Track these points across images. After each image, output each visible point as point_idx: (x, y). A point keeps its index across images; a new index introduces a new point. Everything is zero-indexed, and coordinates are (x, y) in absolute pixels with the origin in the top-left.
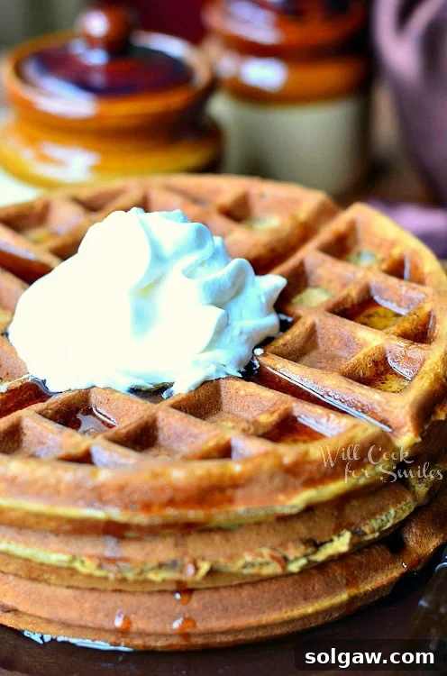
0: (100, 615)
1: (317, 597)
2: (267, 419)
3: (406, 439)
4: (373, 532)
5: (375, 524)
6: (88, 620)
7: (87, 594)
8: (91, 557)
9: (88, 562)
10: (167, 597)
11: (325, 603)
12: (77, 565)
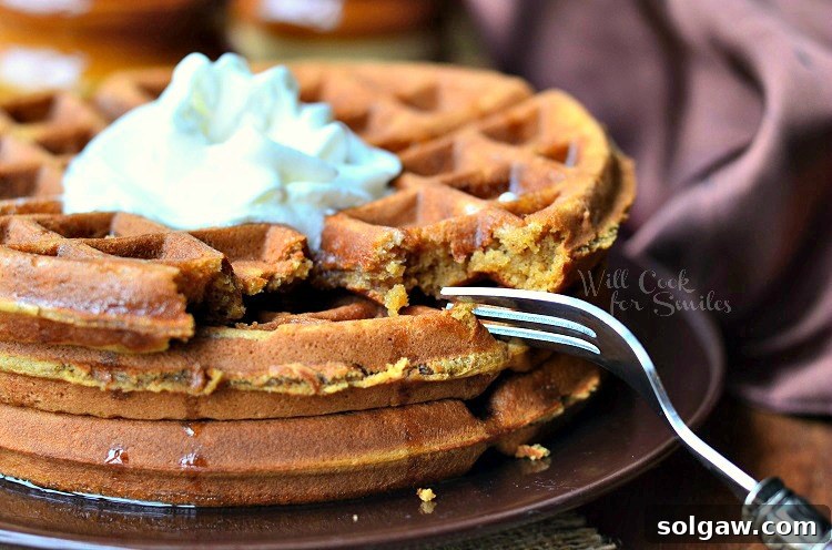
1: (366, 447)
4: (442, 372)
5: (446, 363)
6: (79, 454)
9: (78, 370)
10: (175, 428)
11: (375, 456)
12: (66, 375)
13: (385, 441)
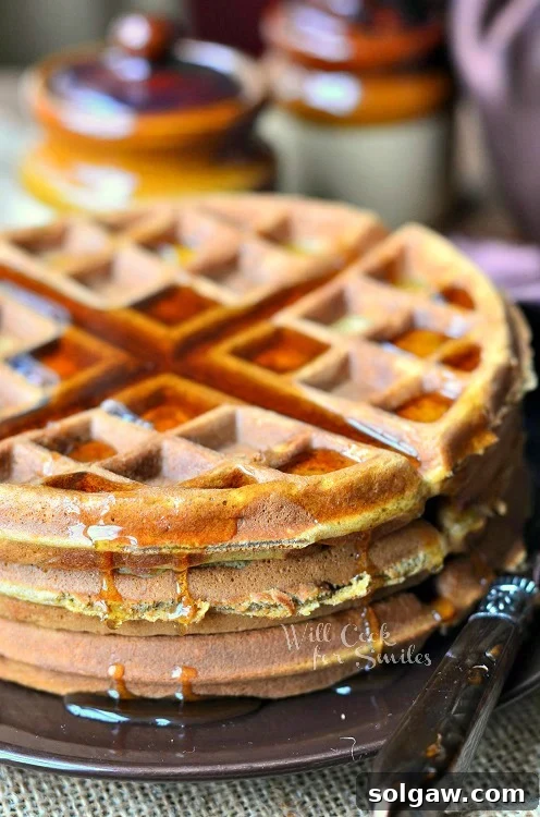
0: (93, 662)
2: (283, 450)
3: (435, 473)
4: (398, 576)
5: (401, 567)
7: (79, 638)
8: (80, 595)
9: (77, 601)
12: (66, 603)
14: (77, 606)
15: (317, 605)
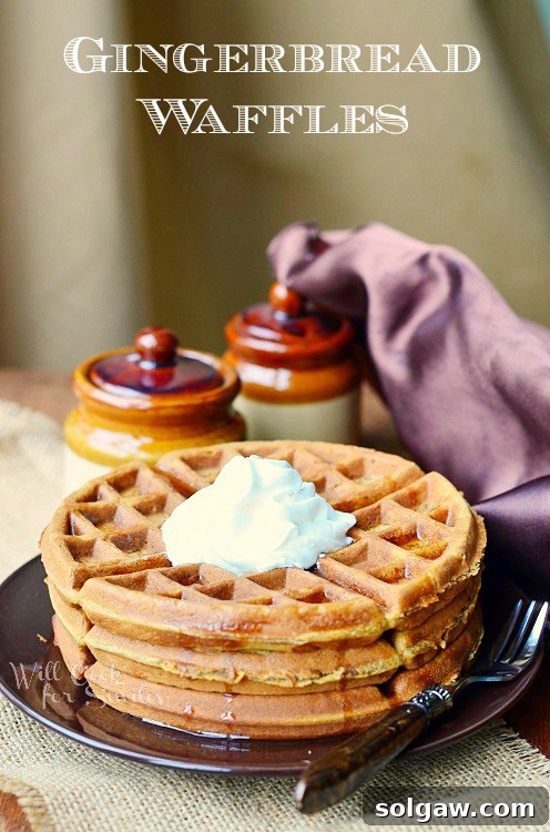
0: (176, 704)
1: (321, 713)
2: (305, 591)
3: (393, 615)
4: (364, 673)
5: (366, 668)
6: (168, 707)
7: (170, 689)
8: (171, 661)
9: (169, 664)
10: (220, 697)
11: (326, 718)
12: (163, 666)
13: (332, 708)
14: (168, 667)
15: (309, 682)
